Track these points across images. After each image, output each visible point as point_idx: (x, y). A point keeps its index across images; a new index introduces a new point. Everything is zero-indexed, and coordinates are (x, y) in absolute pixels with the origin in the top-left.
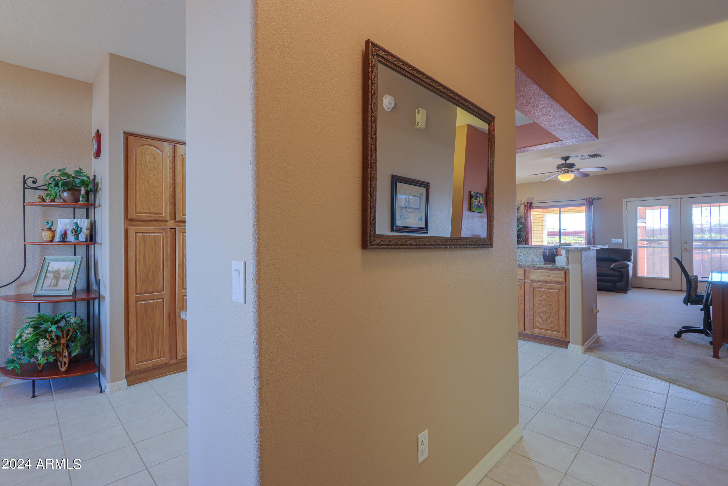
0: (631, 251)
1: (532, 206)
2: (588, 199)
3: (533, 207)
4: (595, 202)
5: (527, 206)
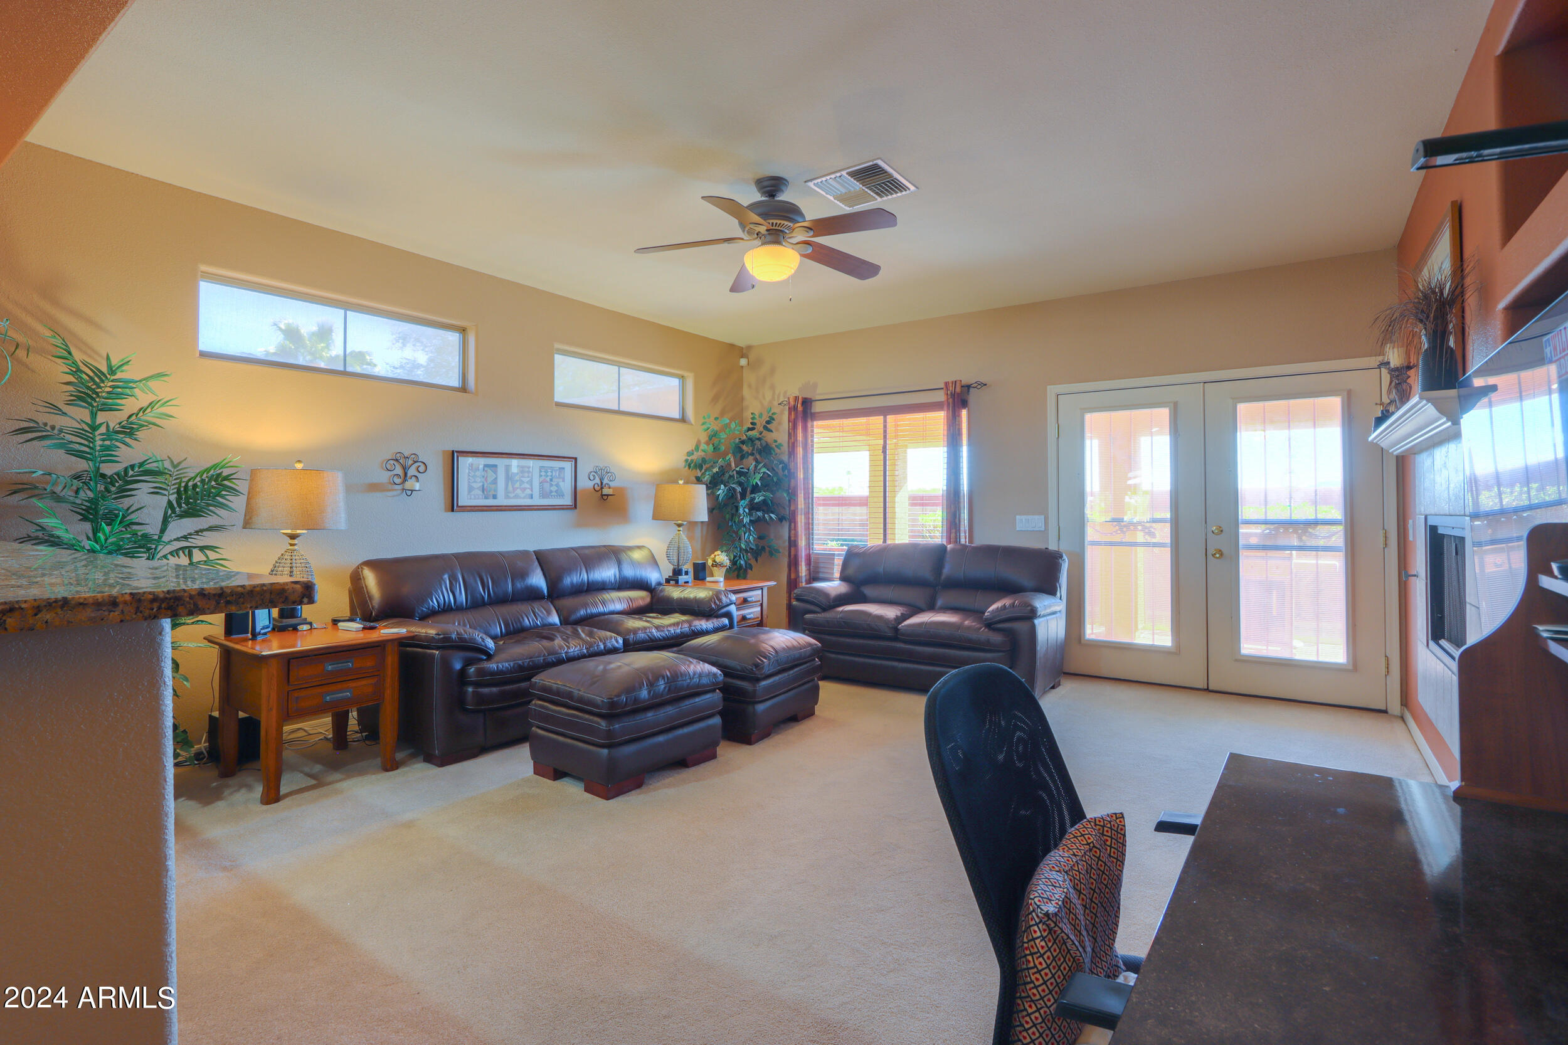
0: (1061, 557)
1: (813, 411)
2: (950, 385)
3: (815, 413)
4: (973, 396)
5: (795, 408)
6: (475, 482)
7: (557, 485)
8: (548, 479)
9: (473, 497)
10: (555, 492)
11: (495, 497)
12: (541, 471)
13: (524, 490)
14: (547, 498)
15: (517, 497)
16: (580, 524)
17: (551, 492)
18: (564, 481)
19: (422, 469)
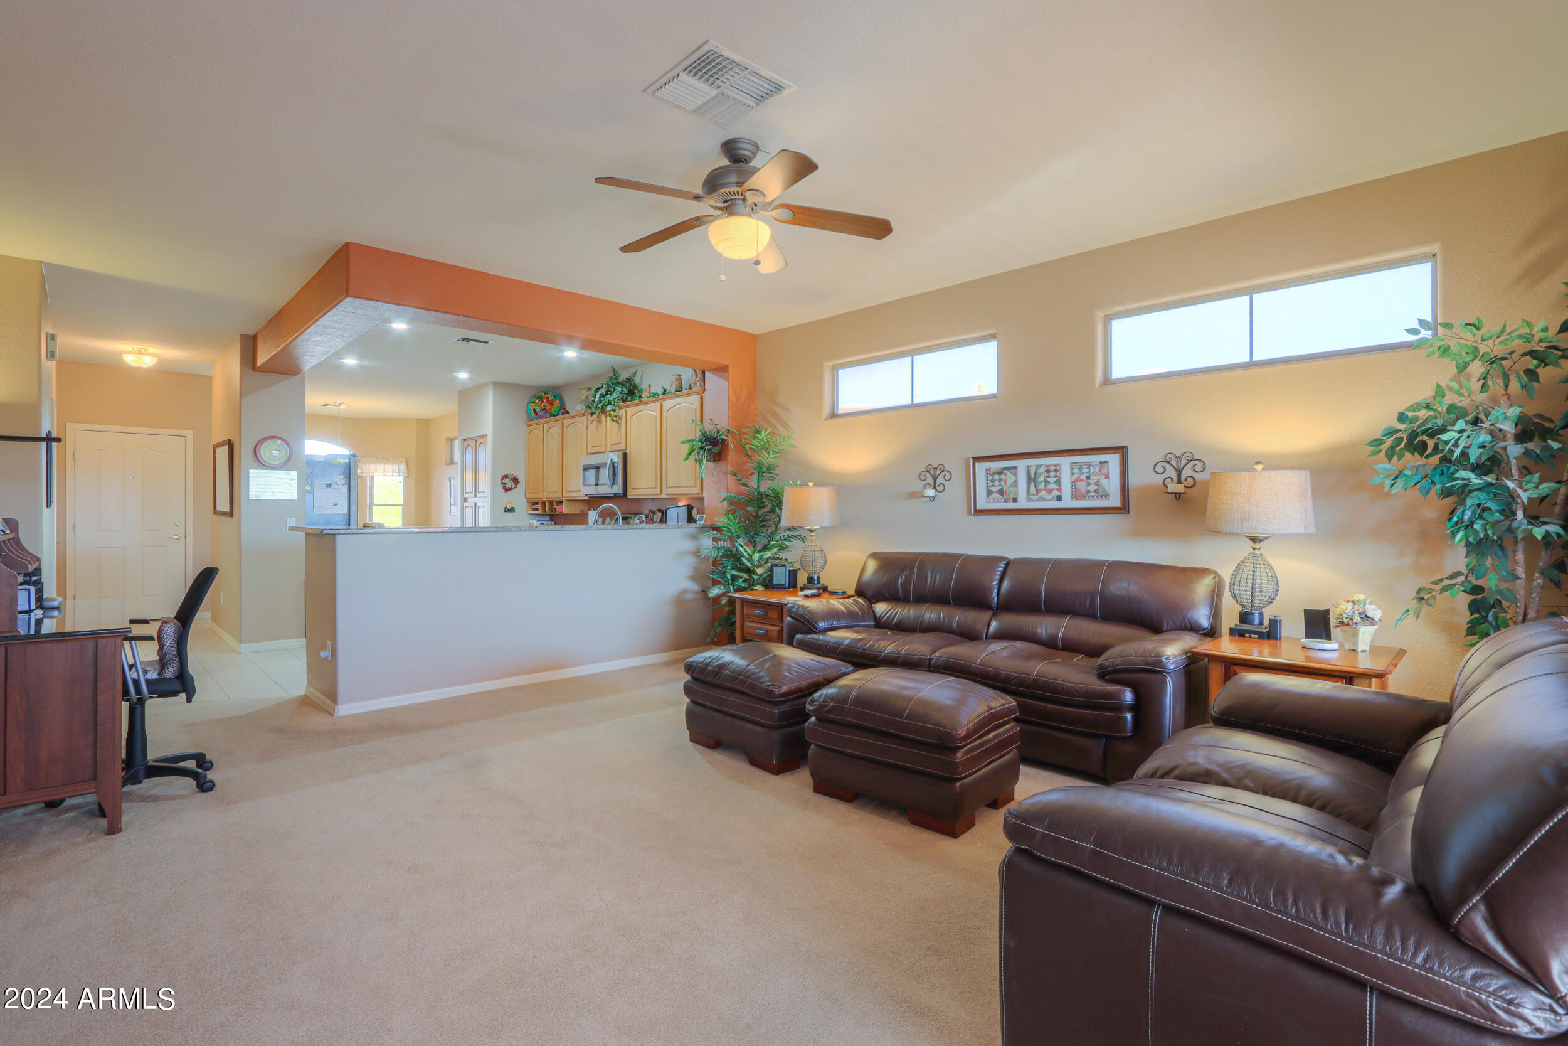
6: (993, 486)
7: (1097, 483)
8: (1083, 477)
9: (991, 500)
10: (1095, 491)
11: (1015, 500)
12: (1073, 469)
13: (1050, 491)
14: (1081, 499)
15: (1042, 499)
16: (1138, 533)
17: (1088, 492)
18: (1107, 477)
19: (947, 477)
